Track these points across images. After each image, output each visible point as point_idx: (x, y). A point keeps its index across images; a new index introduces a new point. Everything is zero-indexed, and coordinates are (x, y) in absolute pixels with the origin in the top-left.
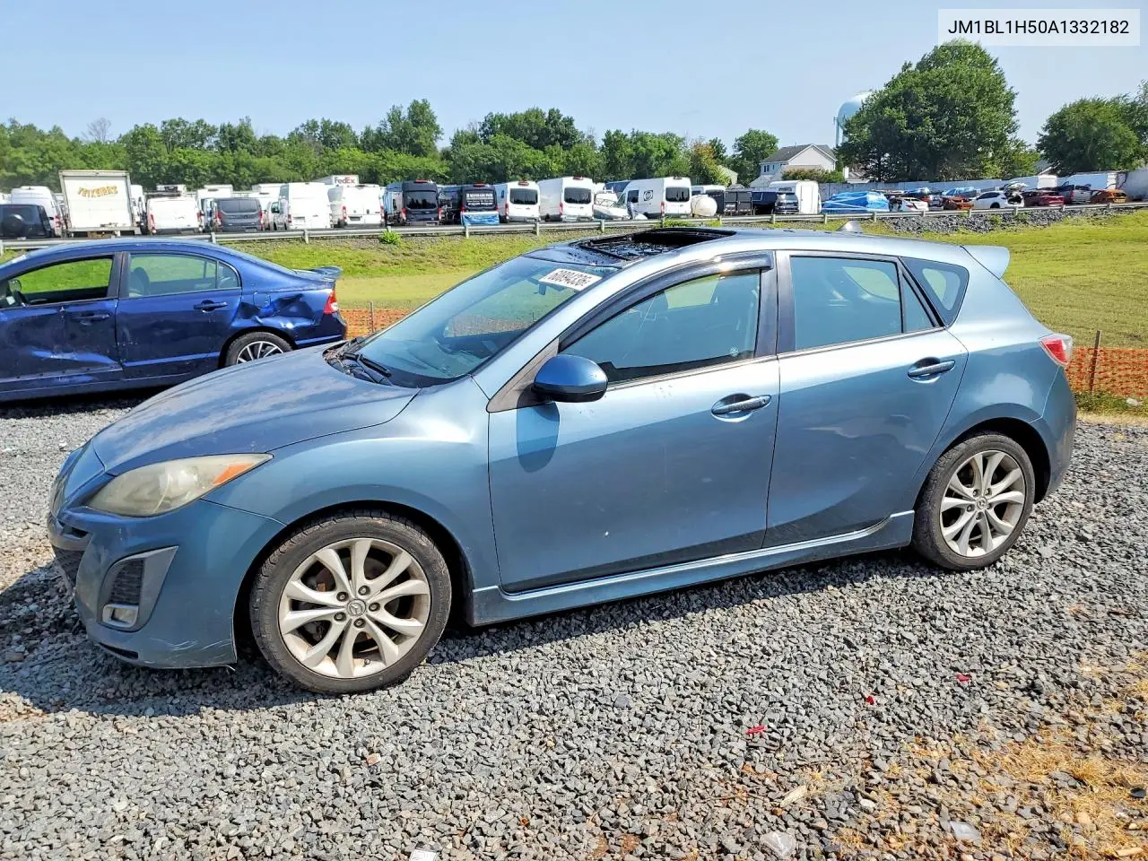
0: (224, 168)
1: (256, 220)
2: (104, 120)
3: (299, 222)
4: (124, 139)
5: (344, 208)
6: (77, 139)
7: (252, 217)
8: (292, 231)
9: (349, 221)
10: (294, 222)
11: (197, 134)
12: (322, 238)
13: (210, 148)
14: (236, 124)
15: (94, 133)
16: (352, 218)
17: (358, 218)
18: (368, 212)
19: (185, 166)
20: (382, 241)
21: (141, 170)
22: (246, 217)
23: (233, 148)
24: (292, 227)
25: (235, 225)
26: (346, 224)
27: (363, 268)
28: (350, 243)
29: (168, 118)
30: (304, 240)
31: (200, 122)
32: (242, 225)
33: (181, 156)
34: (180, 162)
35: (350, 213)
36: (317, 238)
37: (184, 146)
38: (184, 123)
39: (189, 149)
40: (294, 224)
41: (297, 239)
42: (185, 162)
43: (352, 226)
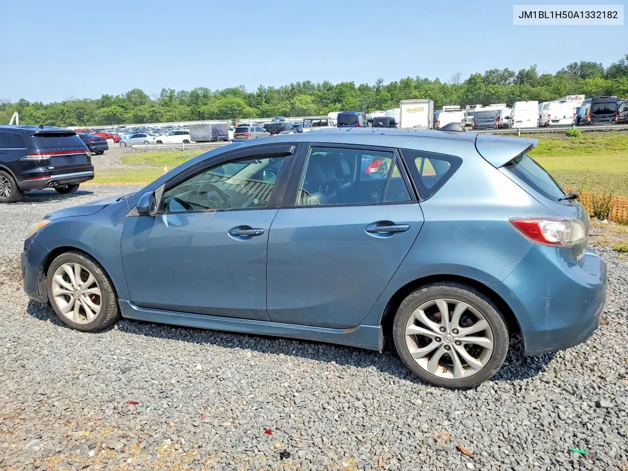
0: (513, 95)
1: (494, 123)
2: (459, 73)
3: (518, 124)
4: (466, 82)
5: (549, 115)
6: (445, 83)
7: (492, 121)
8: (513, 129)
9: (551, 123)
10: (515, 123)
11: (504, 76)
12: (530, 133)
13: (510, 83)
14: (527, 69)
15: (454, 80)
16: (553, 121)
17: (557, 121)
18: (565, 117)
19: (493, 94)
20: (568, 135)
21: (469, 97)
22: (489, 121)
23: (522, 82)
24: (513, 127)
25: (481, 126)
26: (549, 125)
27: (549, 151)
28: (546, 136)
29: (489, 70)
30: (518, 134)
31: (506, 70)
32: (485, 126)
33: (491, 89)
34: (490, 92)
35: (552, 118)
36: (526, 133)
37: (494, 84)
38: (497, 71)
39: (497, 85)
40: (516, 125)
41: (514, 134)
42: (493, 92)
43: (552, 126)
